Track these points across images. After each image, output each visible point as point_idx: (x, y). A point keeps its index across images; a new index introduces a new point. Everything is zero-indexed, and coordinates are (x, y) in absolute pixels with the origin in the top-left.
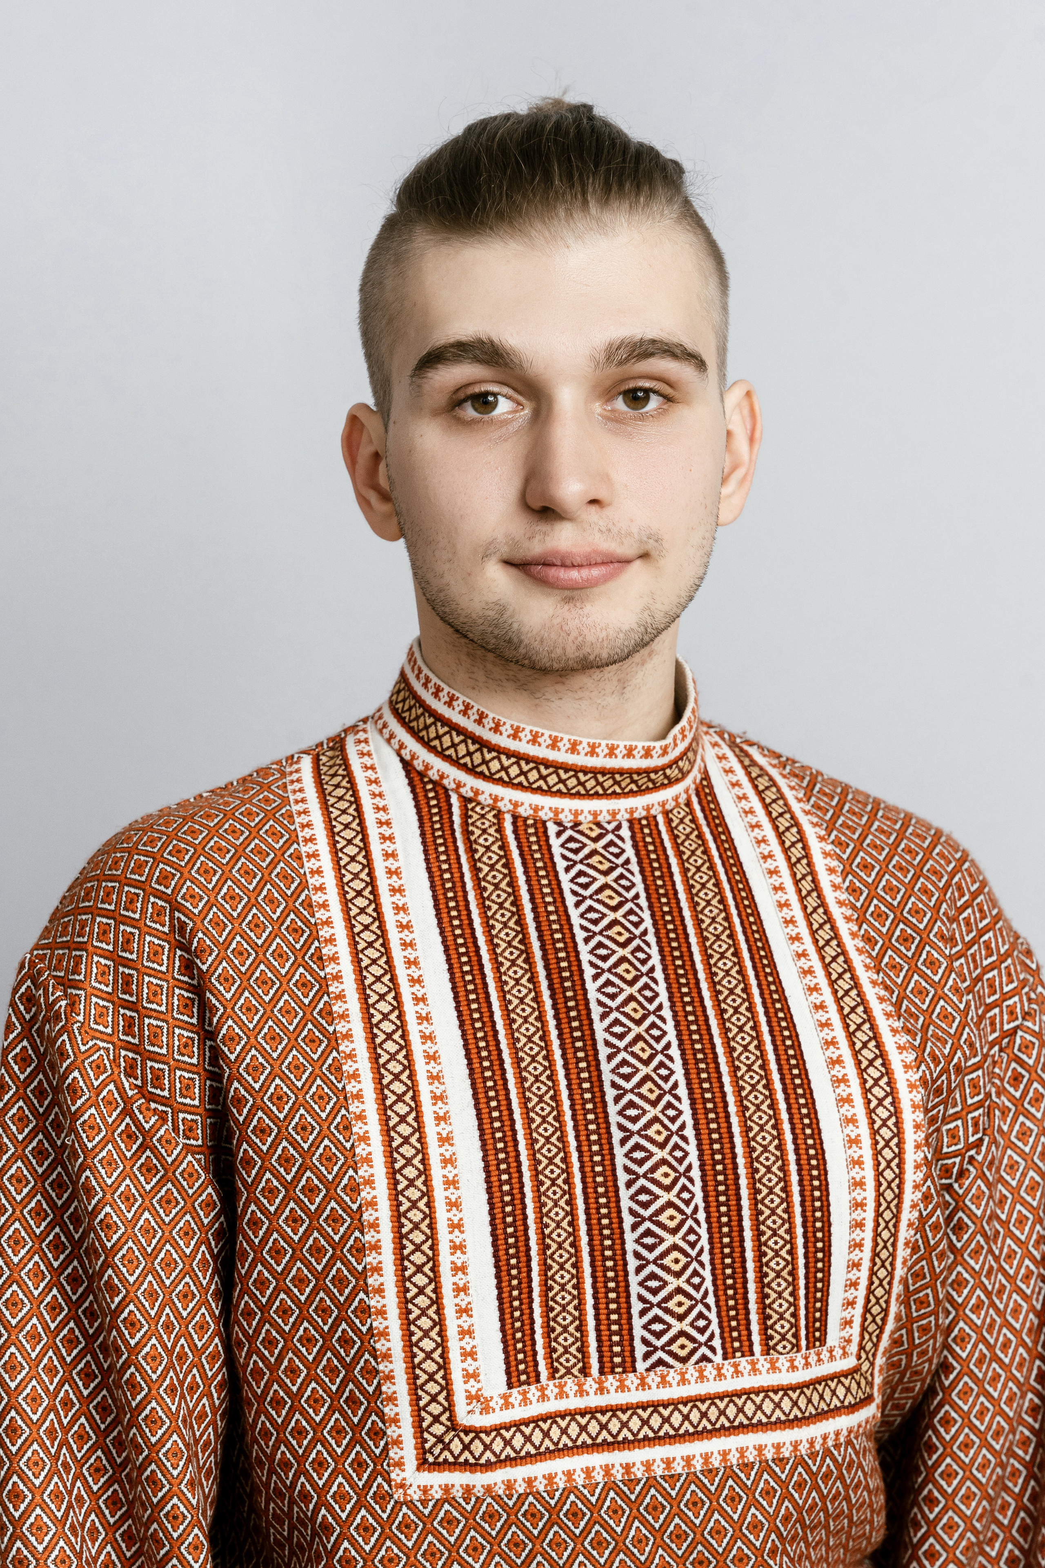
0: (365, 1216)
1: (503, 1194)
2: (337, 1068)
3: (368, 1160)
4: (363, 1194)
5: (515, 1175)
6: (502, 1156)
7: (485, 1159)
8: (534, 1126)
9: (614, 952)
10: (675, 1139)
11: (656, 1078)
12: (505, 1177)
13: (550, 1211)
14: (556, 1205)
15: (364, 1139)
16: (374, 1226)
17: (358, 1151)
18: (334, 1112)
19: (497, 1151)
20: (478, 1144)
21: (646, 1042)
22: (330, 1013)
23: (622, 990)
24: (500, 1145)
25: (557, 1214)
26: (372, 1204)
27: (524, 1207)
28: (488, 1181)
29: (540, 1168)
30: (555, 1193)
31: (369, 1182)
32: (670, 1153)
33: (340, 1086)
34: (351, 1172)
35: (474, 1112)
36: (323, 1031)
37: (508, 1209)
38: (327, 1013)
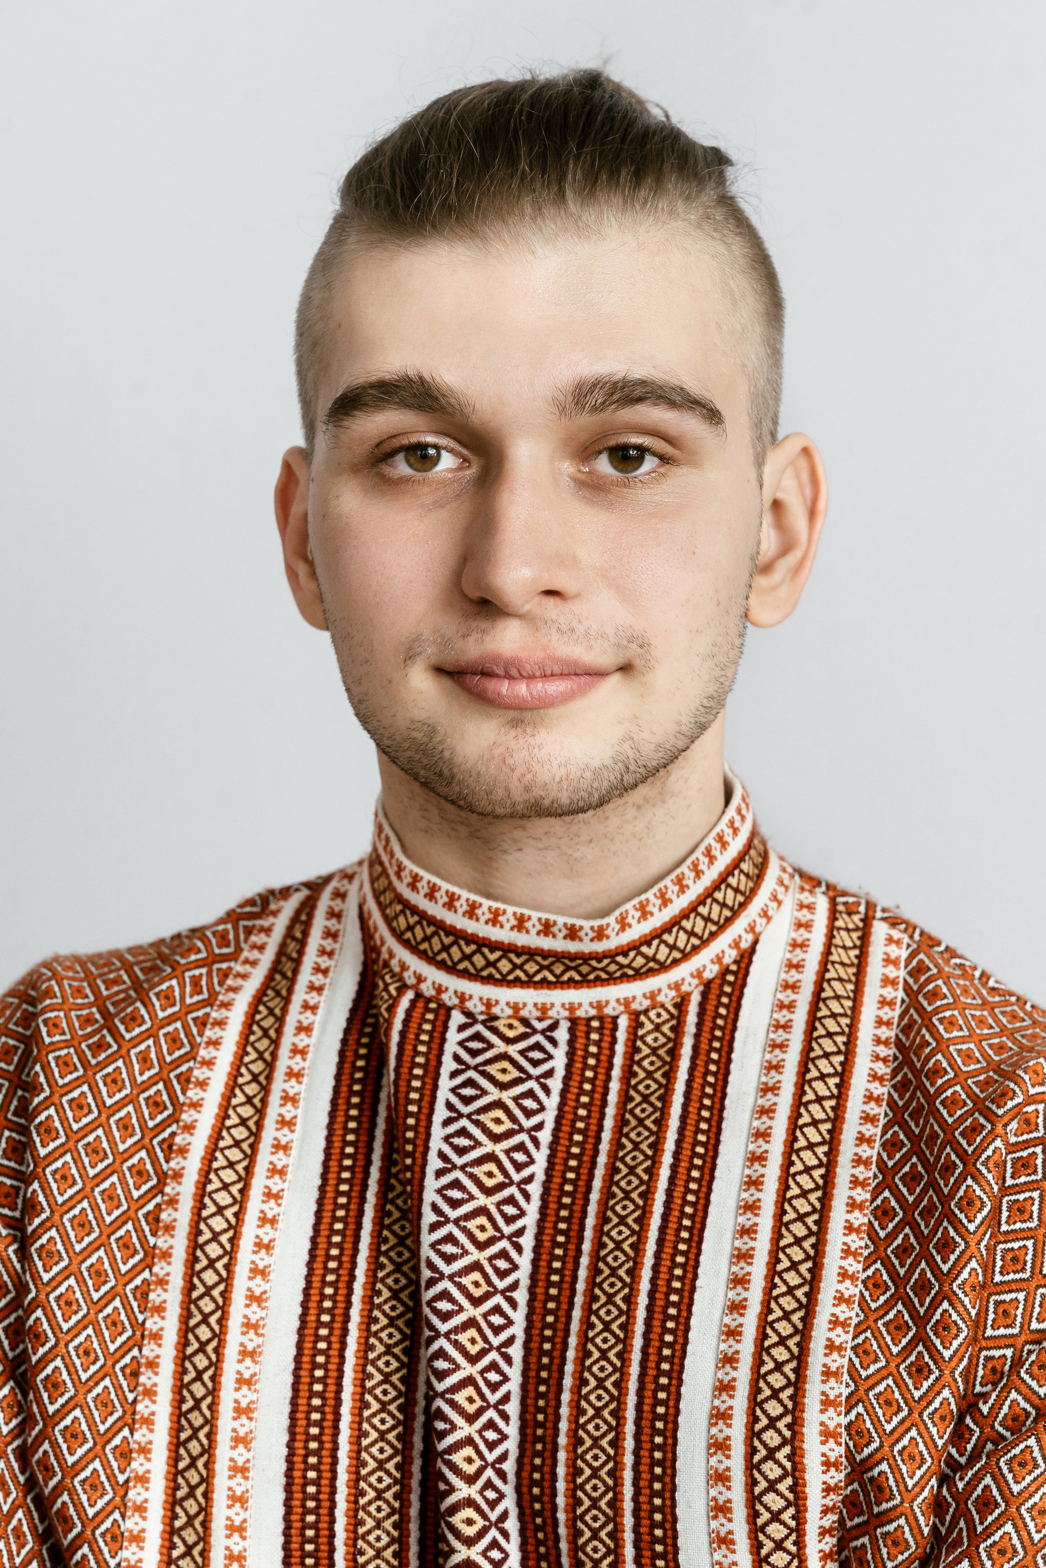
0: (132, 1494)
1: (306, 1497)
2: (143, 1293)
3: (148, 1421)
4: (134, 1465)
5: (327, 1475)
6: (313, 1445)
7: (290, 1445)
8: (366, 1413)
9: (472, 1198)
10: (489, 1473)
11: (482, 1384)
12: (312, 1475)
13: (369, 1532)
14: (378, 1526)
15: (150, 1393)
16: (141, 1509)
17: (140, 1407)
18: (125, 1349)
19: (309, 1438)
20: (286, 1422)
21: (480, 1331)
22: (157, 1220)
23: (466, 1252)
24: (314, 1431)
25: (378, 1539)
26: (143, 1479)
27: (332, 1521)
28: (289, 1474)
29: (363, 1472)
30: (379, 1509)
31: (144, 1450)
32: (481, 1492)
33: (141, 1318)
34: (126, 1432)
35: (290, 1379)
36: (143, 1239)
37: (311, 1518)
38: (154, 1218)
